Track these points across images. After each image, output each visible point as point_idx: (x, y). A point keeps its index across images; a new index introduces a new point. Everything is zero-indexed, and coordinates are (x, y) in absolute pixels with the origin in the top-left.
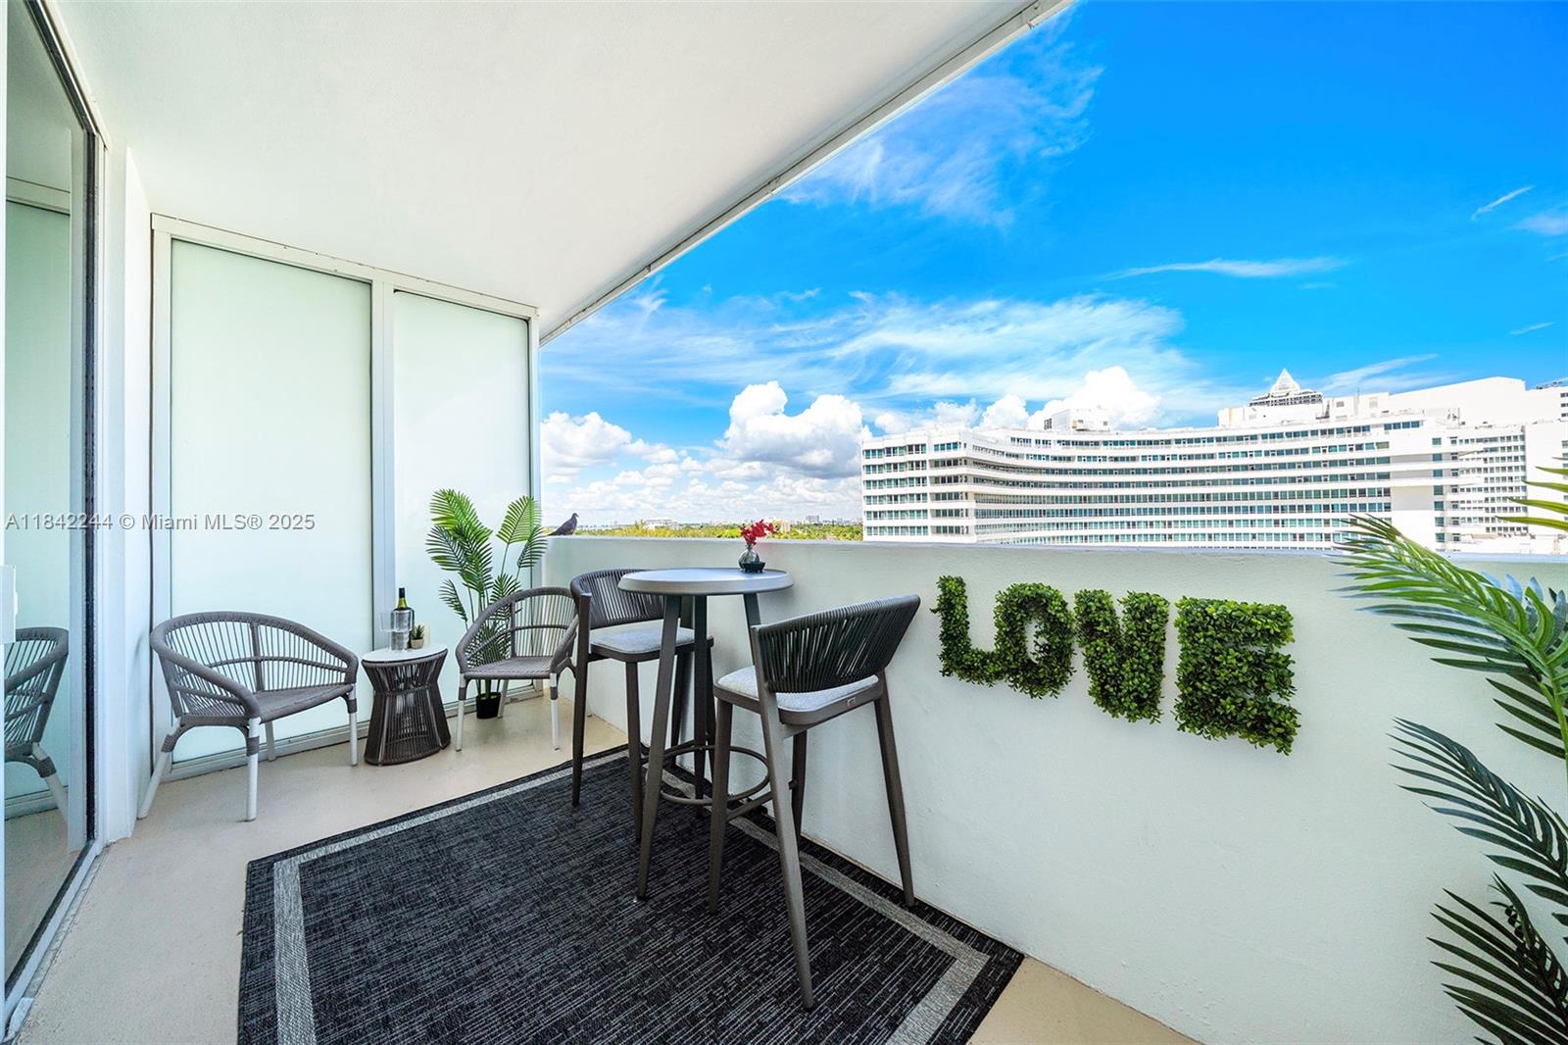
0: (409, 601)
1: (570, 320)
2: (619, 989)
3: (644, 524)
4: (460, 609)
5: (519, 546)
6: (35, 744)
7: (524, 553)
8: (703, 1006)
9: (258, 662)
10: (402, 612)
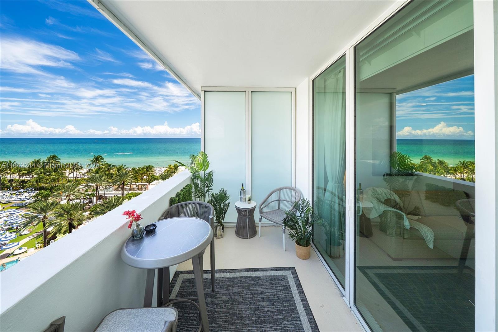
2: (240, 324)
8: (228, 305)
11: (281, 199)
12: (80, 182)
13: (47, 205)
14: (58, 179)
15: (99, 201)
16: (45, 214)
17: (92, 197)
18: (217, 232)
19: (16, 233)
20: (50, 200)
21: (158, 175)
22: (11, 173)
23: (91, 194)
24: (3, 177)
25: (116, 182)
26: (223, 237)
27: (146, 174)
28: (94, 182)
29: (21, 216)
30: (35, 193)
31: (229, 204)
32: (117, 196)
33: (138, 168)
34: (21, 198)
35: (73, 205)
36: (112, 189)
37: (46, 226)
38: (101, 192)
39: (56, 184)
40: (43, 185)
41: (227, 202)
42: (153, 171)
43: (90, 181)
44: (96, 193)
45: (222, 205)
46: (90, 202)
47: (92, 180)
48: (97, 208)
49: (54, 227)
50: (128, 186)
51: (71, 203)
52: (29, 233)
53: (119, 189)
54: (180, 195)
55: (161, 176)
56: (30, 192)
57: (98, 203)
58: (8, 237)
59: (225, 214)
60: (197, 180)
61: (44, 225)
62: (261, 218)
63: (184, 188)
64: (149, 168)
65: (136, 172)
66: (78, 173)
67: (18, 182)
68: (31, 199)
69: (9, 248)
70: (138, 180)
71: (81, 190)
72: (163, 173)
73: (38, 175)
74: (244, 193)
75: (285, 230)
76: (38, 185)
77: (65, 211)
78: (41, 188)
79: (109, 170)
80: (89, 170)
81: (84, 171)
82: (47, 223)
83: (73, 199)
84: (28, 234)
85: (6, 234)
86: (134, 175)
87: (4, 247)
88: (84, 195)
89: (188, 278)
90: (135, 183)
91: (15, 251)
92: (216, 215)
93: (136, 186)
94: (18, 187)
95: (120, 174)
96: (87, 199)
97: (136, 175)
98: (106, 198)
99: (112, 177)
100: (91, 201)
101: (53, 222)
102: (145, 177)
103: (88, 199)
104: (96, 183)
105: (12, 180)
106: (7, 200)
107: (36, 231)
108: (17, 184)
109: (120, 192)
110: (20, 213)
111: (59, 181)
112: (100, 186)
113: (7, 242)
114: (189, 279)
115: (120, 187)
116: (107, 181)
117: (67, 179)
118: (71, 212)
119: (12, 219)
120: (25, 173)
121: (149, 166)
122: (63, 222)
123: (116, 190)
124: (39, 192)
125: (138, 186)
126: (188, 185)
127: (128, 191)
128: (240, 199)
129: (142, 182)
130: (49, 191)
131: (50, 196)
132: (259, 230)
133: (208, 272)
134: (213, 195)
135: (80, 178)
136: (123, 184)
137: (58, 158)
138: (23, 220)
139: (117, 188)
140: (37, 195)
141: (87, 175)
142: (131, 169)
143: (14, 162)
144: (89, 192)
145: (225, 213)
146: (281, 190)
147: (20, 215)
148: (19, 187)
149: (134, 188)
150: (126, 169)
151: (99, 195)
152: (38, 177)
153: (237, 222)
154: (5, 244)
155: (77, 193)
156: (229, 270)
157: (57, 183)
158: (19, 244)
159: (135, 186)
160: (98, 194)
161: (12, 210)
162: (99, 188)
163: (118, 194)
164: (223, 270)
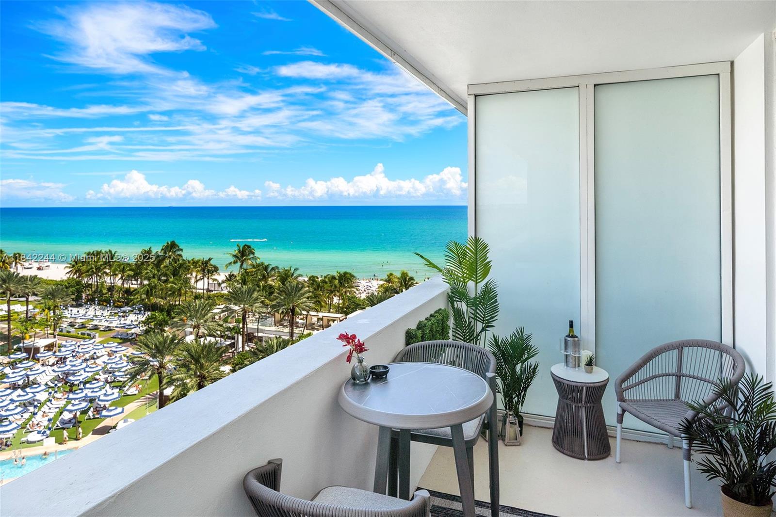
11: (684, 372)
12: (215, 300)
13: (165, 341)
14: (180, 290)
15: (248, 346)
16: (162, 359)
17: (236, 335)
18: (505, 429)
19: (120, 390)
20: (168, 332)
21: (363, 296)
22: (112, 273)
23: (233, 328)
24: (101, 280)
25: (279, 305)
26: (519, 445)
27: (338, 291)
28: (239, 301)
29: (126, 359)
30: (145, 317)
31: (535, 369)
32: (280, 337)
33: (322, 276)
34: (125, 324)
35: (206, 347)
36: (271, 320)
37: (163, 384)
38: (251, 325)
39: (175, 302)
40: (158, 302)
41: (532, 361)
42: (353, 287)
43: (233, 300)
44: (243, 327)
45: (518, 368)
46: (232, 345)
47: (235, 297)
48: (245, 359)
49: (173, 387)
50: (302, 317)
51: (202, 344)
52: (137, 392)
53: (286, 323)
54: (424, 327)
55: (370, 299)
56: (137, 314)
57: (247, 348)
58: (109, 395)
59: (525, 391)
60: (461, 302)
61: (161, 382)
62: (622, 415)
63: (431, 316)
64: (346, 279)
65: (318, 286)
66: (211, 281)
67: (121, 292)
68: (139, 328)
69: (110, 416)
70: (322, 307)
71: (217, 317)
72: (376, 294)
73: (149, 280)
74: (577, 345)
75: (689, 450)
76: (149, 300)
77: (192, 357)
78: (154, 308)
79: (264, 278)
80: (231, 276)
81: (221, 277)
82: (165, 376)
83: (204, 336)
84: (136, 395)
85: (105, 389)
86: (312, 292)
87: (104, 413)
88: (221, 329)
89: (442, 506)
90: (317, 311)
91: (118, 423)
92: (503, 389)
93: (318, 319)
94: (120, 302)
95: (287, 288)
96: (226, 338)
97: (317, 293)
98: (260, 339)
99: (271, 293)
100: (234, 343)
101: (174, 377)
102: (336, 300)
103: (229, 338)
104: (242, 306)
105: (113, 287)
106: (106, 324)
107: (148, 392)
108: (119, 297)
109: (287, 330)
110: (124, 352)
111: (180, 295)
112: (250, 313)
113: (107, 404)
114: (444, 508)
115: (287, 318)
116: (262, 302)
117: (192, 292)
118: (203, 361)
119: (113, 361)
120: (131, 276)
121: (345, 273)
122: (188, 381)
123: (278, 324)
124: (152, 315)
125: (322, 319)
126: (440, 309)
127: (302, 329)
128: (564, 358)
129: (329, 312)
130: (165, 314)
131: (167, 324)
132: (616, 445)
133: (484, 506)
134: (496, 341)
135: (214, 292)
136: (293, 311)
137: (179, 247)
138: (129, 367)
139: (281, 321)
140: (148, 319)
141: (226, 287)
142: (306, 279)
143: (115, 253)
144: (230, 323)
145: (525, 389)
146: (686, 349)
147: (125, 355)
148: (123, 302)
149: (314, 324)
150: (296, 278)
151: (249, 332)
152: (149, 285)
153: (557, 418)
154: (105, 408)
155: (210, 324)
156: (533, 512)
157: (178, 299)
158: (124, 412)
159: (315, 320)
160: (246, 330)
161: (114, 345)
162: (247, 316)
163: (282, 334)
164: (519, 509)
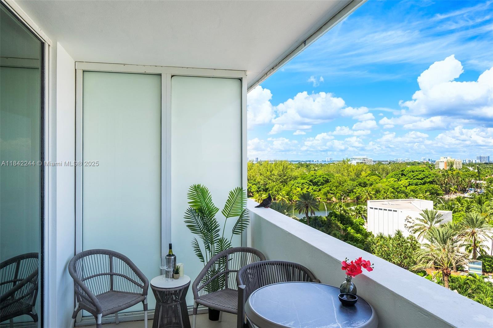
0: (174, 252)
1: (266, 74)
3: (349, 161)
4: (200, 256)
5: (234, 220)
6: (33, 307)
7: (236, 225)
9: (112, 275)
10: (171, 258)
